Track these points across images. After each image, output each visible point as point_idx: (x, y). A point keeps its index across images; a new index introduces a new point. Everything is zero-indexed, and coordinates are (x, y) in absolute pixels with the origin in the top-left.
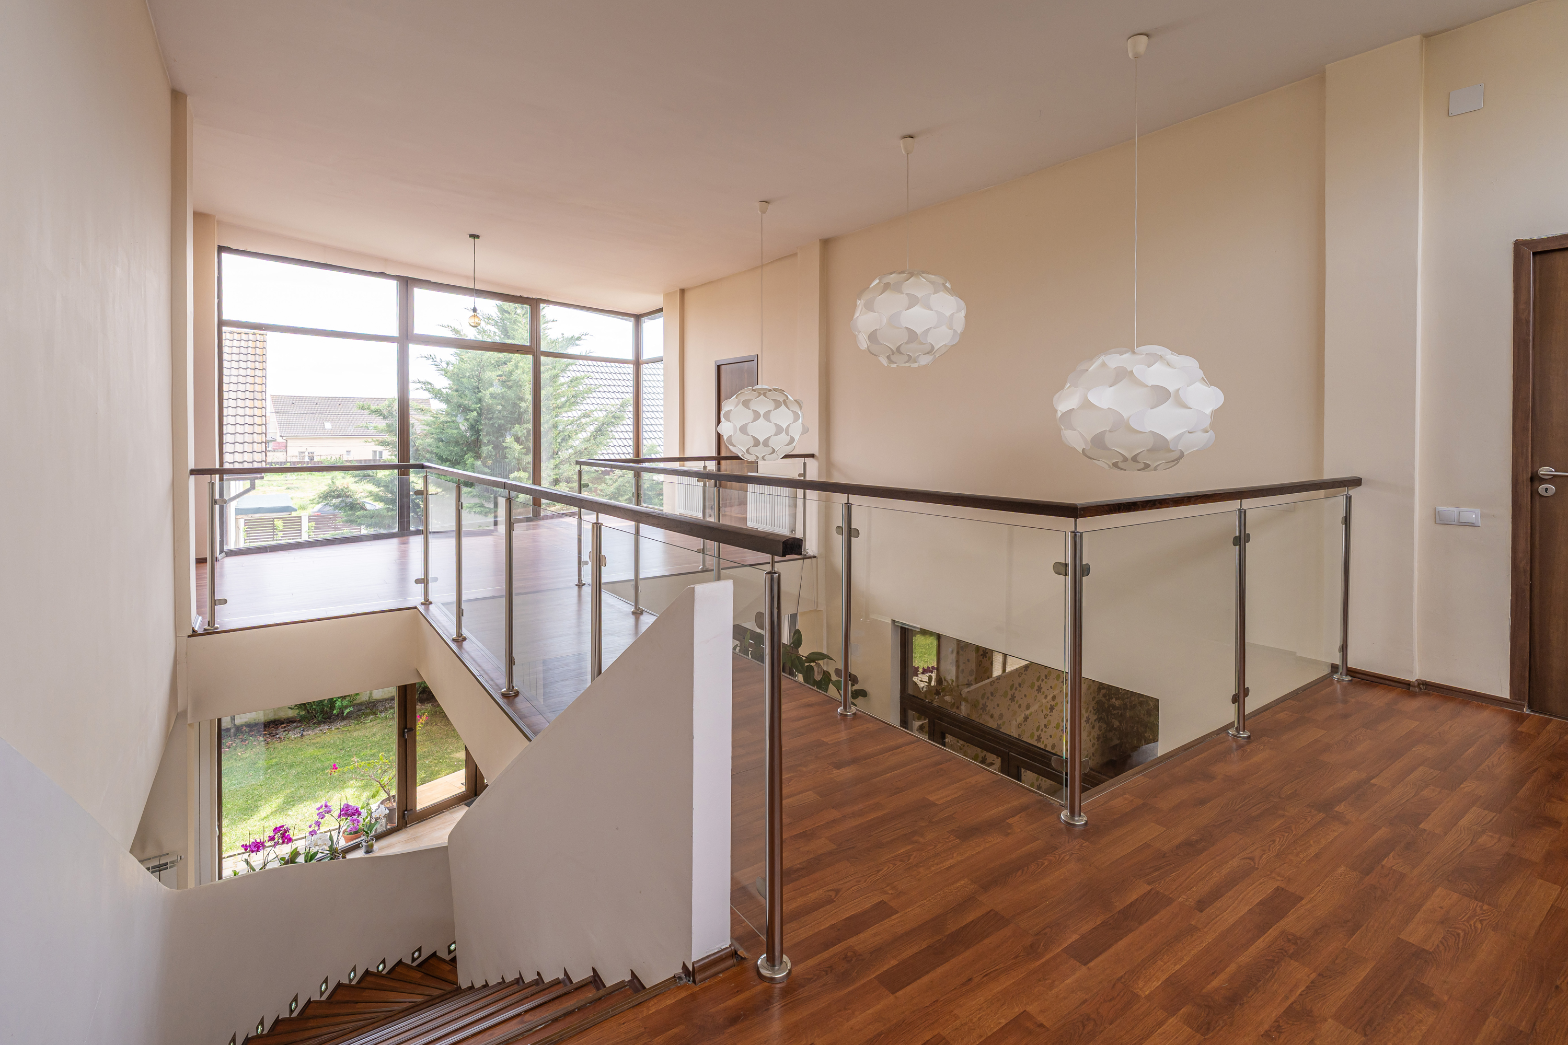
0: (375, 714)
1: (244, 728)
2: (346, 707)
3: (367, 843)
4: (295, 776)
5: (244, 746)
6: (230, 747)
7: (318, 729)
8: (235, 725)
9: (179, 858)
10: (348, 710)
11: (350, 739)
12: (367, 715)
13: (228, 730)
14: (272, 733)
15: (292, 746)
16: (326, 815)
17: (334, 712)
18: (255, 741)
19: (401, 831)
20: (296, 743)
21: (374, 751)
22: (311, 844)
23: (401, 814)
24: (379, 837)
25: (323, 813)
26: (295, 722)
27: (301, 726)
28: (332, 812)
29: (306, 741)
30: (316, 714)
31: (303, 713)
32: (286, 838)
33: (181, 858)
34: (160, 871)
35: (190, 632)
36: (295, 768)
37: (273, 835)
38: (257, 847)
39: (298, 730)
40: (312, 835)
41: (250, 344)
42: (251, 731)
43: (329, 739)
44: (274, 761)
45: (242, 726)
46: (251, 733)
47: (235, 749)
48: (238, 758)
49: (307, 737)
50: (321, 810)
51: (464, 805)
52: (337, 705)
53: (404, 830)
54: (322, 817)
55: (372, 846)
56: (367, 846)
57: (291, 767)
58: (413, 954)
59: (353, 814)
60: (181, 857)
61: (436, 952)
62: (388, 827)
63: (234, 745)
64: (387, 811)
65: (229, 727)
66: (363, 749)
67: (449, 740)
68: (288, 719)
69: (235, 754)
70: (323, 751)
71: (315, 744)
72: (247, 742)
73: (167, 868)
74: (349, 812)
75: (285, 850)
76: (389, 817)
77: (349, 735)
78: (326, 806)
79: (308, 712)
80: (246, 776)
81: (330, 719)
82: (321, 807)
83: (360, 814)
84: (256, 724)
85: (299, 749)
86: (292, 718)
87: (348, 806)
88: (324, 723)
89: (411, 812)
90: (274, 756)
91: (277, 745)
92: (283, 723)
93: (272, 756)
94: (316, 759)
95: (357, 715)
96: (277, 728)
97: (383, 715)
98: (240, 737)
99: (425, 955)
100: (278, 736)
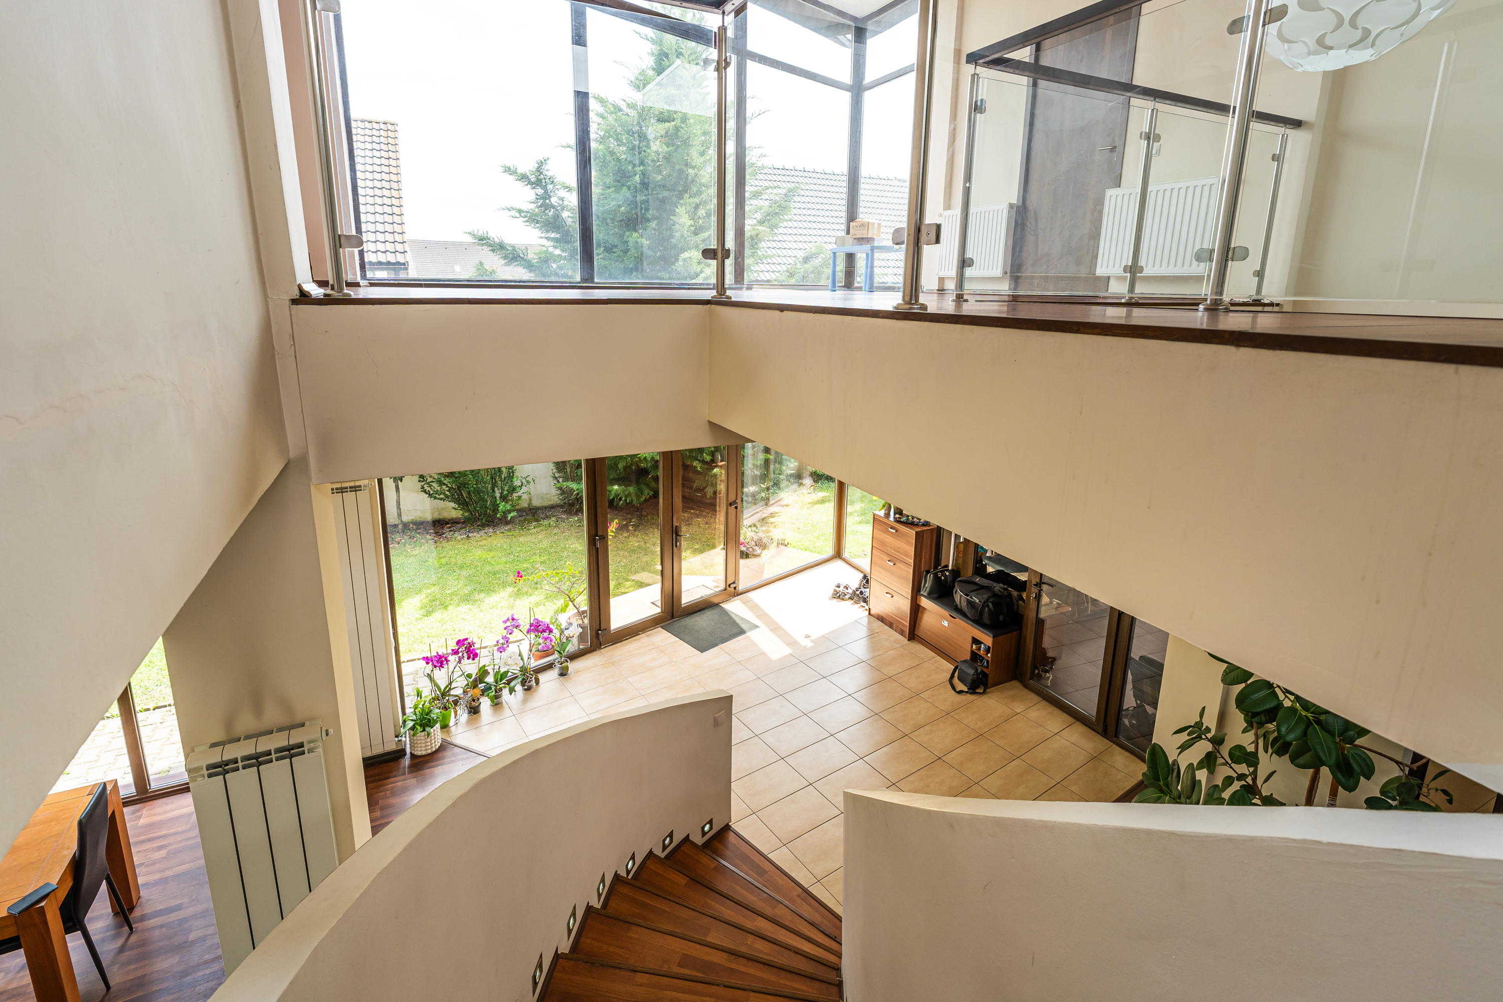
0: (537, 521)
1: (411, 526)
2: (510, 512)
3: (561, 664)
4: (466, 578)
5: (413, 543)
6: (399, 543)
7: (483, 531)
8: (402, 521)
9: (324, 734)
10: (512, 514)
11: (517, 544)
12: (530, 522)
13: (396, 526)
14: (438, 532)
15: (459, 546)
16: (514, 629)
17: (498, 516)
18: (422, 538)
19: (595, 653)
20: (463, 544)
21: (544, 558)
22: (500, 662)
23: (594, 633)
24: (573, 657)
25: (511, 628)
26: (459, 523)
27: (466, 527)
28: (521, 627)
29: (473, 542)
30: (480, 516)
31: (467, 514)
32: (471, 653)
33: (327, 735)
34: (291, 757)
35: (296, 294)
36: (466, 570)
37: (457, 648)
38: (439, 661)
39: (463, 531)
40: (501, 652)
41: (382, 133)
42: (417, 529)
43: (495, 543)
44: (443, 561)
45: (409, 523)
46: (418, 531)
47: (405, 546)
48: (408, 554)
49: (473, 539)
50: (508, 624)
51: (660, 628)
52: (500, 509)
53: (598, 651)
54: (510, 632)
55: (567, 668)
56: (562, 668)
57: (461, 568)
58: (664, 840)
59: (544, 631)
60: (327, 731)
61: (688, 835)
62: (581, 647)
63: (403, 541)
64: (580, 630)
65: (397, 523)
66: (532, 556)
67: (621, 553)
68: (452, 519)
69: (405, 551)
70: (492, 554)
71: (483, 546)
72: (415, 539)
73: (303, 753)
74: (537, 627)
75: (471, 667)
76: (582, 637)
77: (515, 540)
78: (513, 619)
79: (472, 515)
80: (418, 573)
81: (493, 522)
82: (508, 620)
83: (551, 631)
84: (422, 523)
85: (467, 550)
86: (456, 519)
87: (538, 621)
88: (488, 526)
89: (605, 632)
90: (443, 555)
91: (444, 544)
92: (448, 523)
93: (441, 555)
94: (486, 562)
95: (519, 521)
96: (443, 528)
97: (546, 522)
98: (408, 534)
99: (677, 839)
100: (444, 536)
